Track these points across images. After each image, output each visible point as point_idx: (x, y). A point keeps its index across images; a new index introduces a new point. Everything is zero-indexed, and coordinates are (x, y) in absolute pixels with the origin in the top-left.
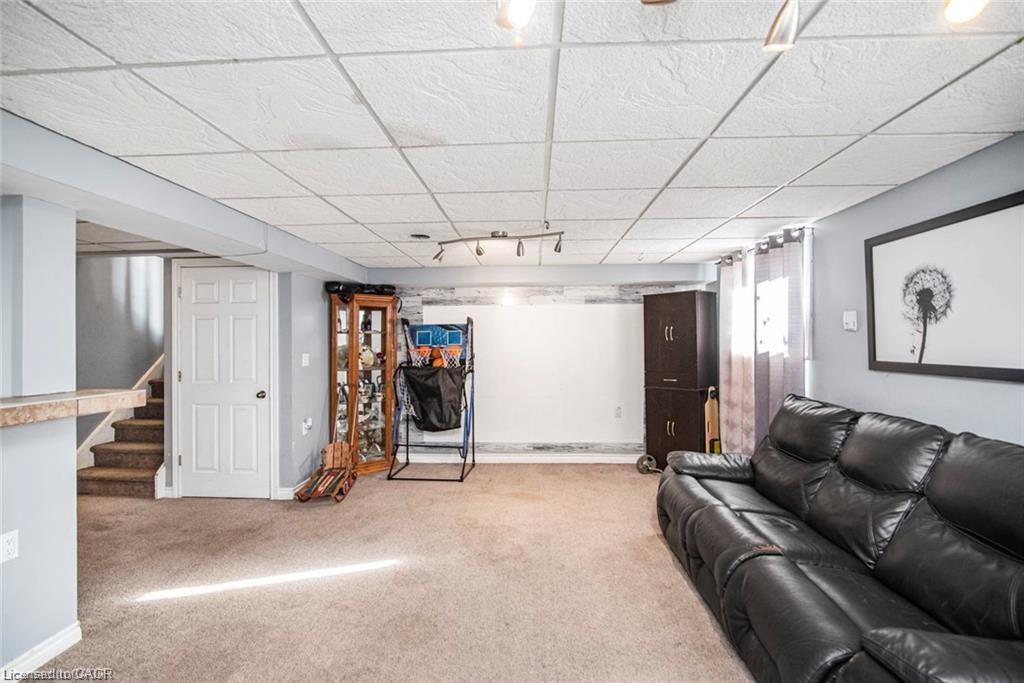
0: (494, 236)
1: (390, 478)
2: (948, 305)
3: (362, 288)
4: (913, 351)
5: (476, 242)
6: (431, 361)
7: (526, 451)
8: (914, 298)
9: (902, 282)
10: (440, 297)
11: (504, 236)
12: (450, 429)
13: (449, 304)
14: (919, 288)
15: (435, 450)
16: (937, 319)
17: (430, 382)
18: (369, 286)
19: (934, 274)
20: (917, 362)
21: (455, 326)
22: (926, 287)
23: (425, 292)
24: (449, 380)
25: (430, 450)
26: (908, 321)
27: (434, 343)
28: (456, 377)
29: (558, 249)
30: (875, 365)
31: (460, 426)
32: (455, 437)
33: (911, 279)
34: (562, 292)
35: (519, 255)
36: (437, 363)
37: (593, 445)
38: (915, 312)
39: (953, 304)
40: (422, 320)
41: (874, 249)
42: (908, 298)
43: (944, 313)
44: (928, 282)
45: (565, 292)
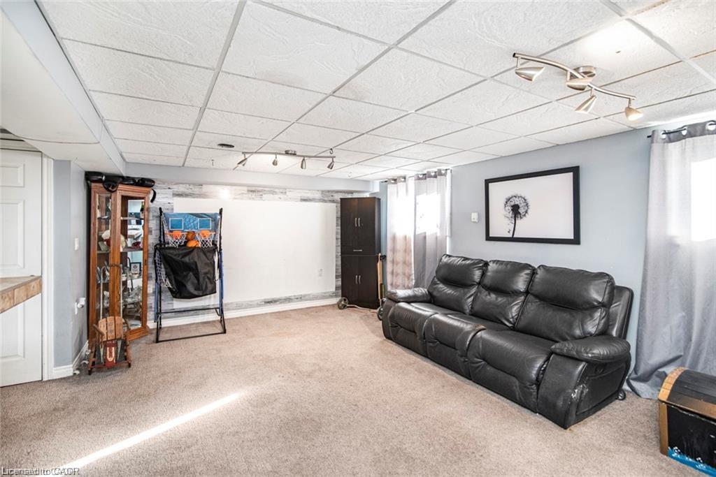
0: (287, 153)
1: (157, 341)
2: (526, 212)
3: (125, 180)
4: (509, 232)
5: (274, 156)
6: (186, 243)
7: (259, 305)
8: (510, 208)
9: (504, 201)
10: (190, 191)
11: (295, 154)
12: (207, 295)
13: (197, 197)
14: (512, 204)
15: (184, 314)
16: (521, 218)
17: (187, 259)
18: (128, 178)
19: (520, 198)
20: (511, 236)
21: (205, 214)
22: (516, 203)
23: (175, 186)
24: (203, 257)
25: (179, 314)
26: (507, 219)
27: (185, 228)
28: (208, 254)
29: (330, 167)
30: (489, 238)
31: (215, 292)
32: (212, 300)
33: (508, 200)
34: (286, 193)
35: (302, 167)
36: (192, 244)
37: (305, 296)
38: (511, 214)
39: (529, 211)
40: (173, 209)
41: (490, 184)
42: (507, 208)
43: (525, 215)
44: (517, 201)
45: (288, 193)
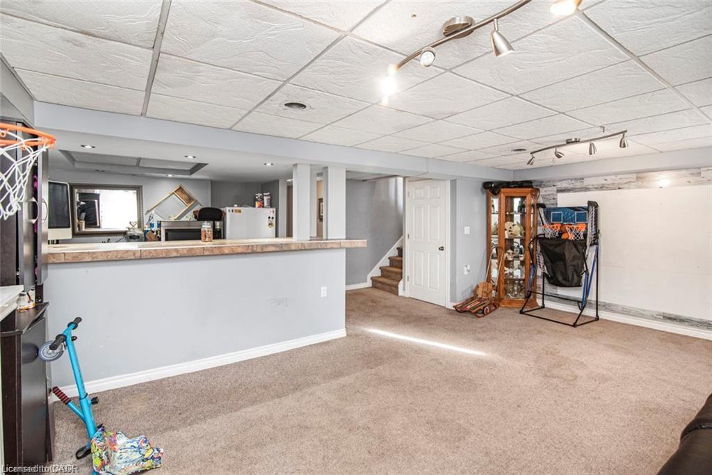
0: (569, 142)
1: (521, 312)
3: (507, 185)
5: (554, 149)
6: (560, 234)
7: (656, 319)
10: (571, 186)
11: (577, 141)
12: (572, 286)
13: (578, 191)
15: (566, 301)
17: (558, 250)
21: (582, 208)
23: (558, 184)
24: (574, 249)
25: (562, 300)
27: (564, 221)
28: (580, 247)
29: (623, 145)
31: (581, 286)
32: (577, 293)
34: (700, 173)
35: (591, 154)
36: (564, 237)
40: (557, 204)
